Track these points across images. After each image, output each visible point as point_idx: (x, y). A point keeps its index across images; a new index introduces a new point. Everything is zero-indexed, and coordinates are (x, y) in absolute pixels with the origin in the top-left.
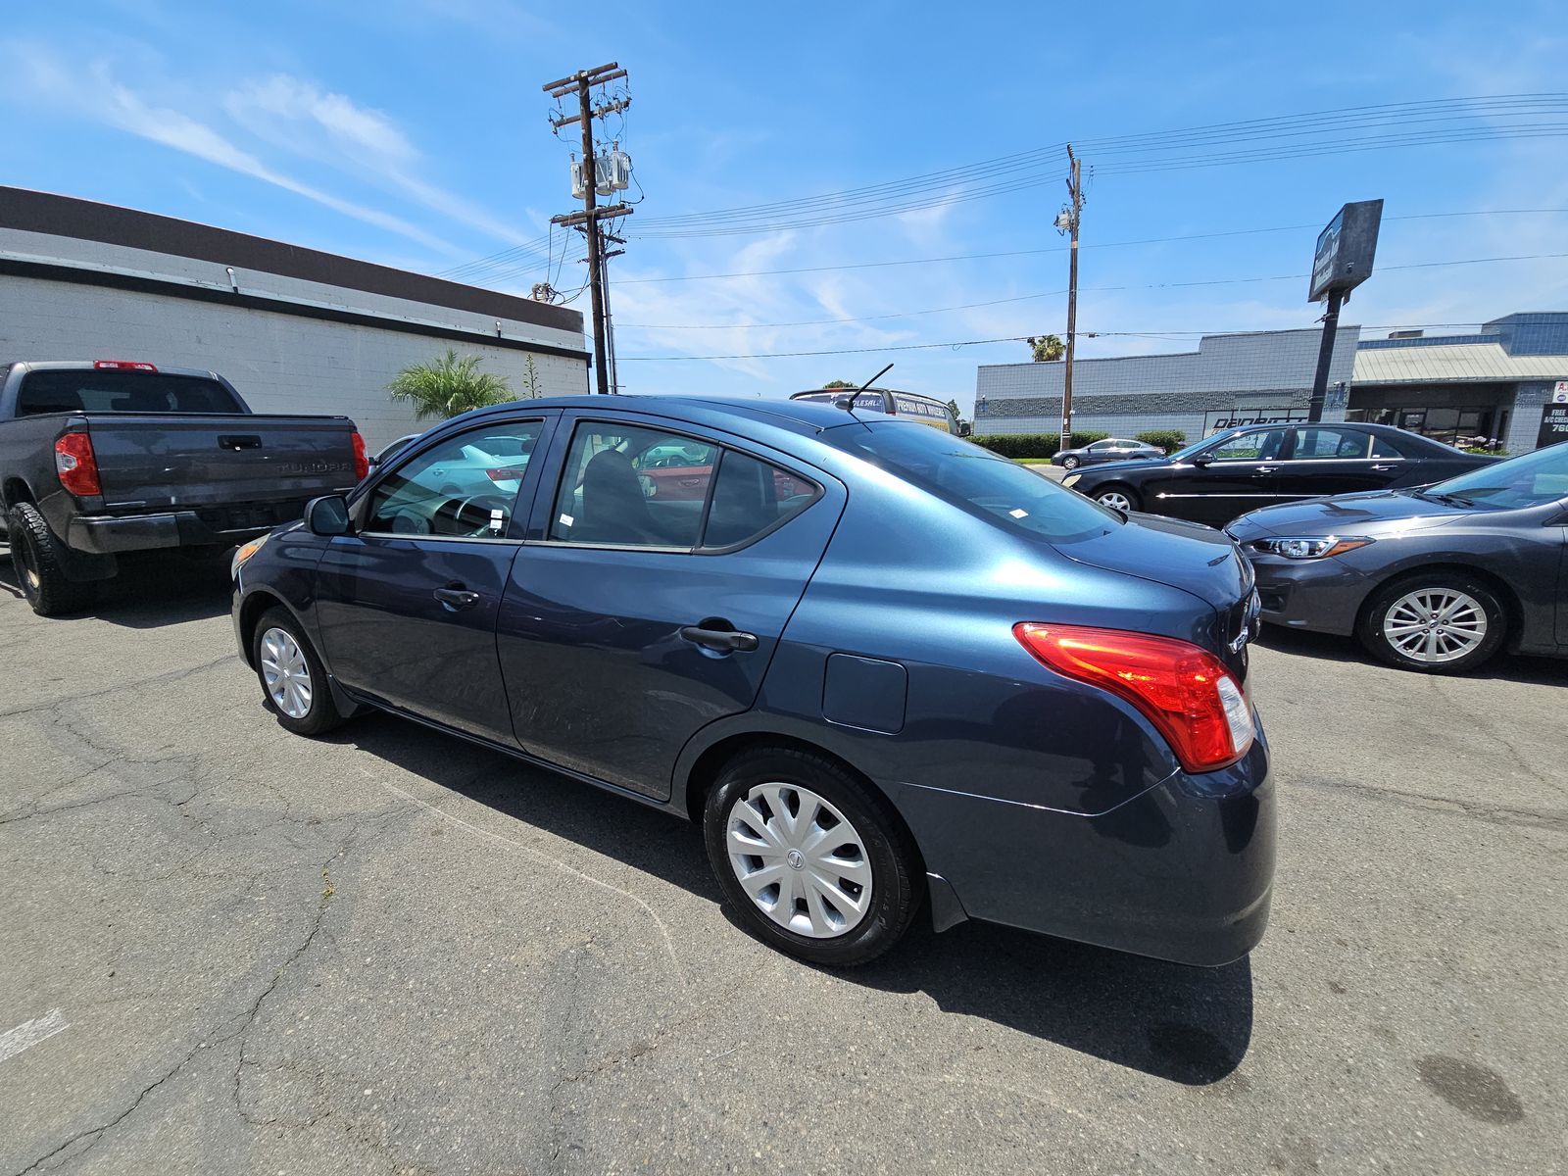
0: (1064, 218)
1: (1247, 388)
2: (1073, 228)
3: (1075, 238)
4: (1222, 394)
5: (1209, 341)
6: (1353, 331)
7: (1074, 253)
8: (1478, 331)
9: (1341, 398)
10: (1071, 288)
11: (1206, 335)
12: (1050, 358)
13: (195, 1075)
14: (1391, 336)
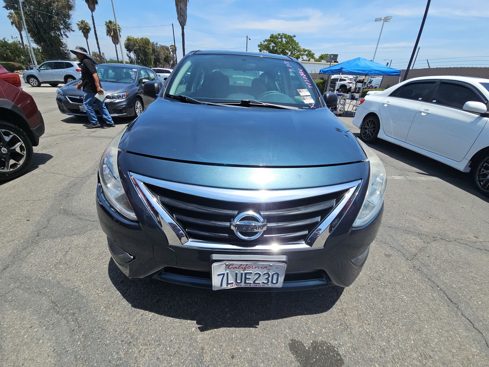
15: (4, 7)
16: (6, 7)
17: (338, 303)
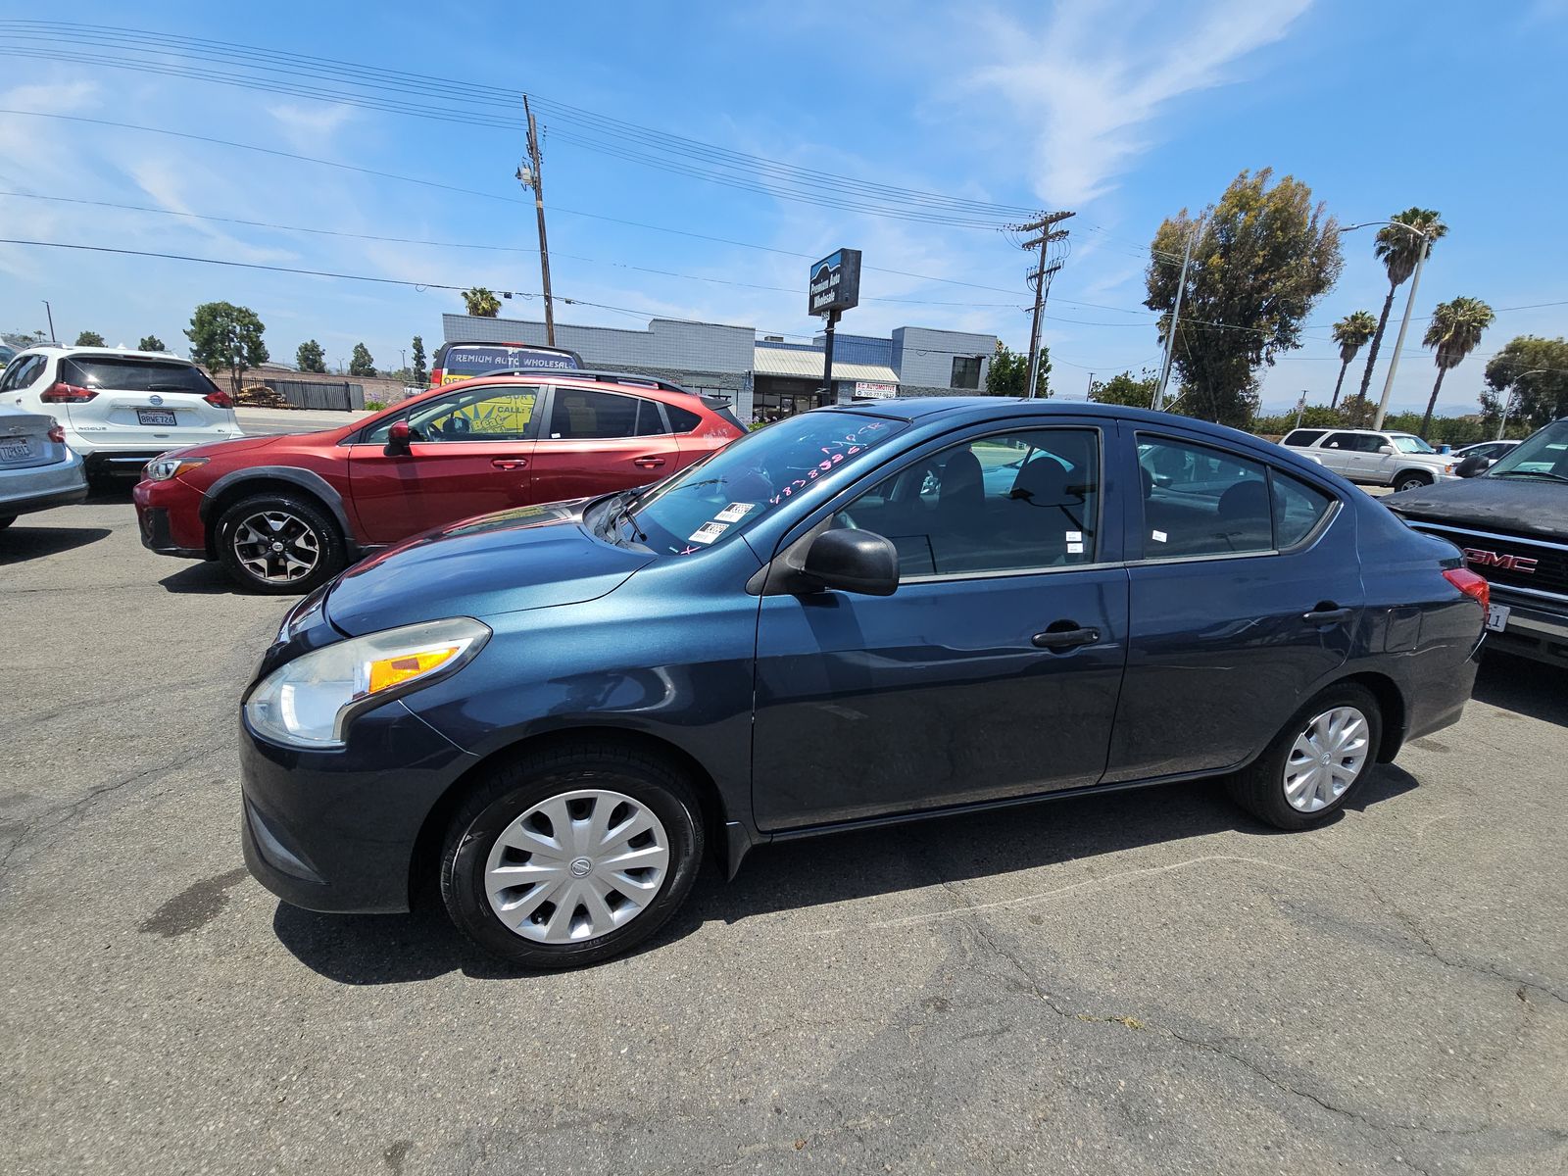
0: (527, 173)
1: (692, 368)
2: (536, 184)
3: (539, 197)
4: (673, 371)
5: (658, 324)
6: (751, 332)
7: (540, 212)
8: (810, 343)
9: (749, 383)
10: (542, 249)
11: (656, 318)
12: (486, 313)
13: (1439, 1164)
14: (766, 338)
15: (1144, 303)
16: (1150, 304)
17: (284, 949)
